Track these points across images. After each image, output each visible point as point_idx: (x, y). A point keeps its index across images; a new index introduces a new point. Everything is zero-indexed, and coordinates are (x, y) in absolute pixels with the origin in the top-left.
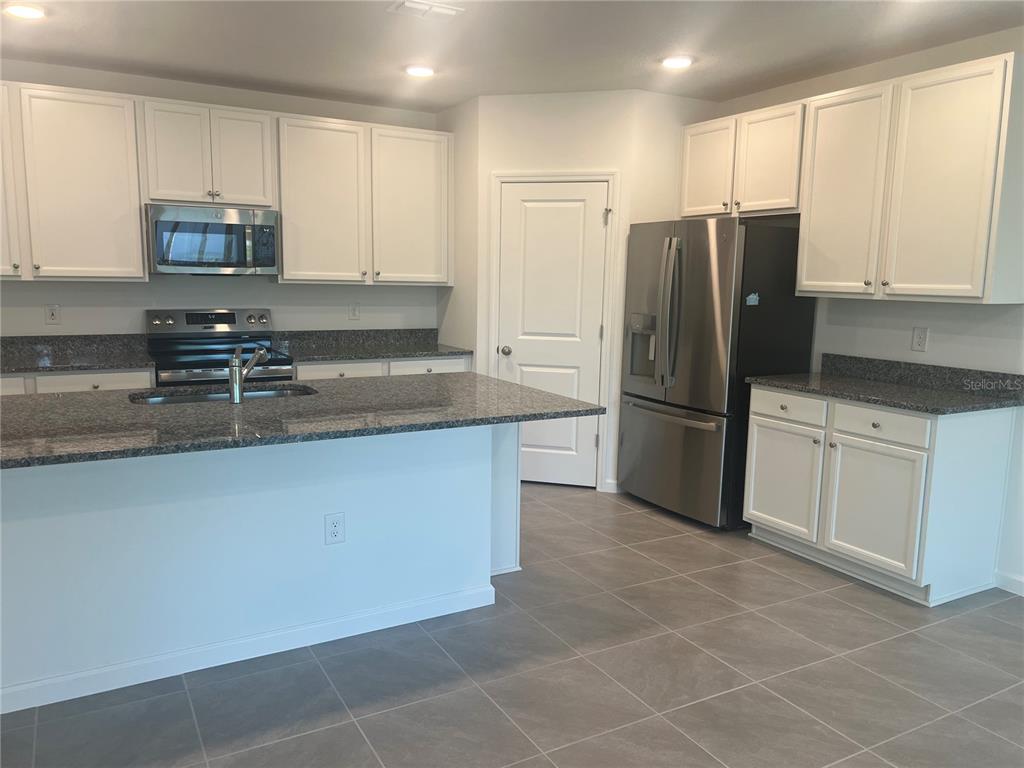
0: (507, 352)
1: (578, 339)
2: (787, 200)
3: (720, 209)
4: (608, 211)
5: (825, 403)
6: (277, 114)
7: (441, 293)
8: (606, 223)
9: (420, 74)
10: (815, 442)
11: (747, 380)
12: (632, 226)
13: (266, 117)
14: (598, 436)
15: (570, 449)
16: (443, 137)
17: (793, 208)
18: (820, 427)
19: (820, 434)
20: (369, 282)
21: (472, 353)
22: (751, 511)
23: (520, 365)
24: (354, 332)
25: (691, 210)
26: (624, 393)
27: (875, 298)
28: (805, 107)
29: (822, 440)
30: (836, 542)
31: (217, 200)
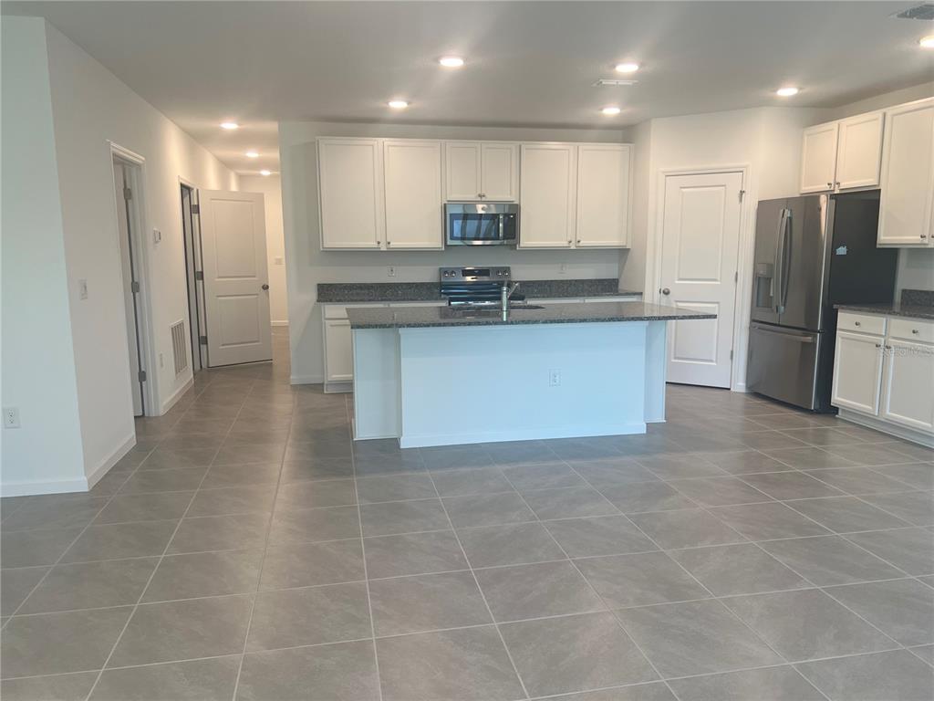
0: (666, 293)
1: (719, 283)
2: (871, 180)
3: (828, 188)
4: (742, 192)
5: (885, 319)
6: (519, 143)
7: (622, 253)
8: (741, 201)
9: (611, 111)
10: (877, 346)
11: (835, 306)
12: (759, 202)
13: (513, 145)
14: (732, 352)
15: (711, 361)
16: (626, 146)
17: (875, 186)
18: (881, 336)
19: (882, 341)
20: (573, 247)
21: (641, 294)
22: (836, 398)
23: (677, 301)
24: (562, 281)
25: (807, 188)
26: (753, 320)
27: (929, 247)
28: (885, 115)
29: (882, 344)
30: (889, 413)
31: (484, 199)
